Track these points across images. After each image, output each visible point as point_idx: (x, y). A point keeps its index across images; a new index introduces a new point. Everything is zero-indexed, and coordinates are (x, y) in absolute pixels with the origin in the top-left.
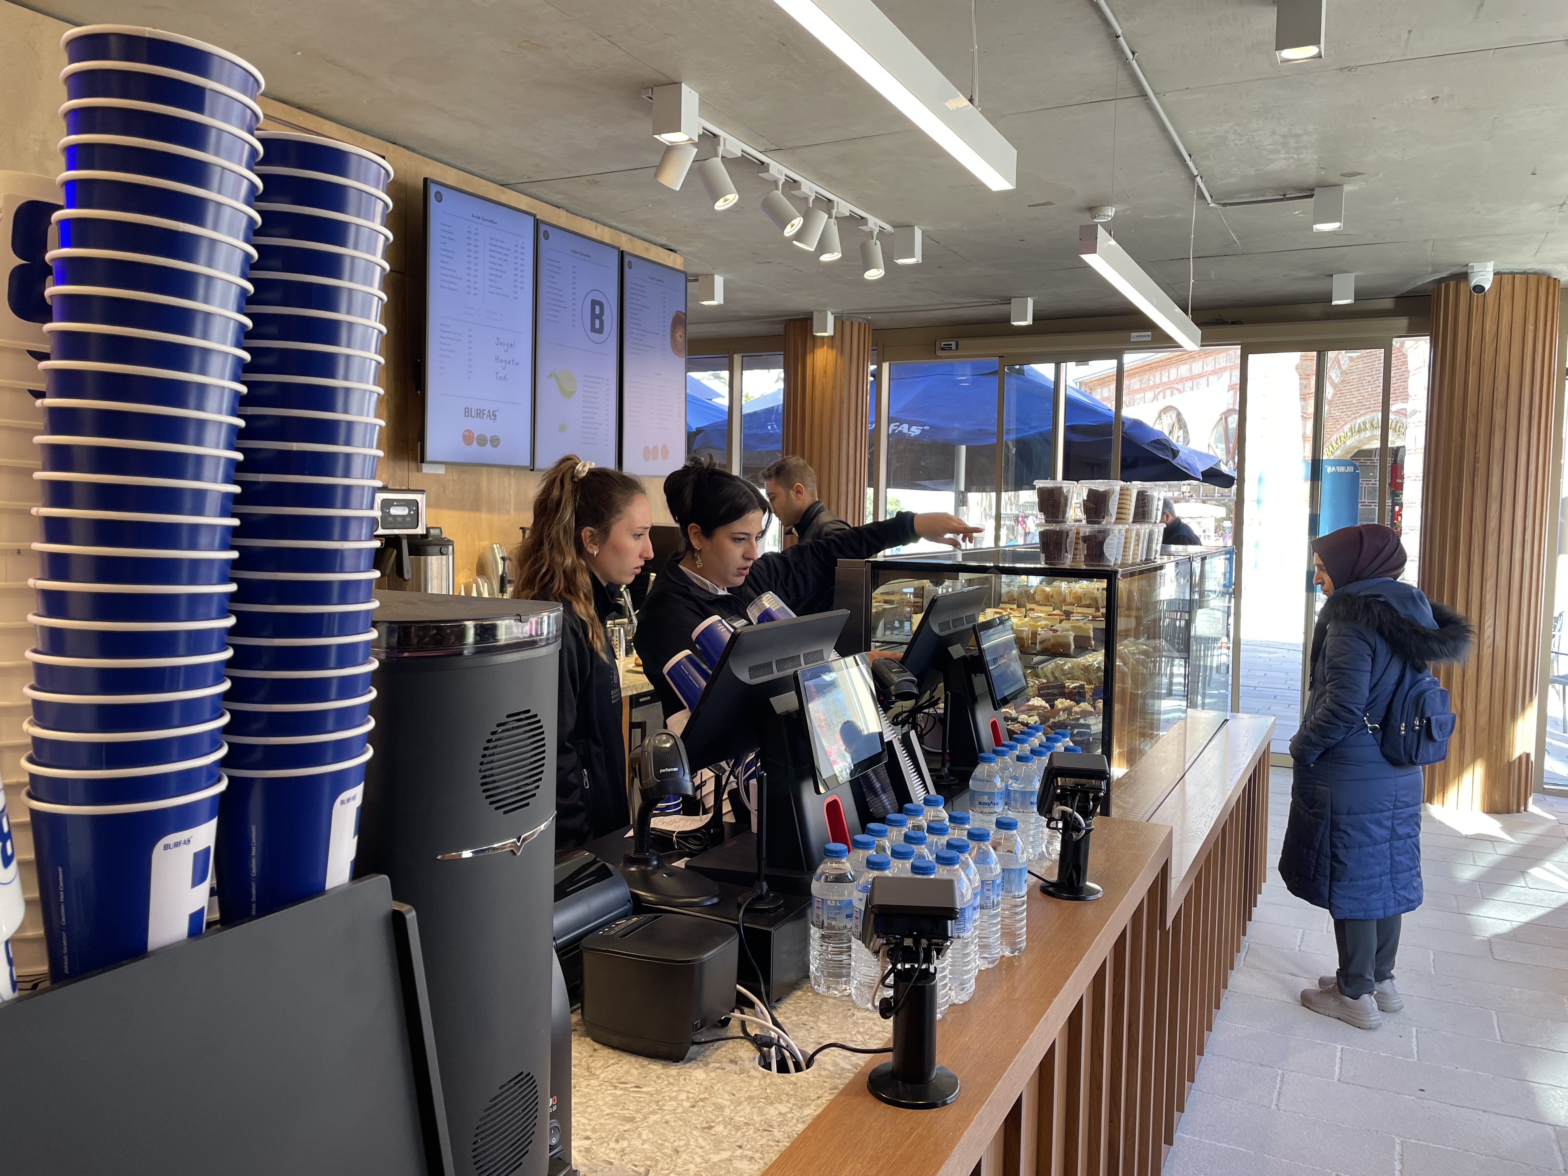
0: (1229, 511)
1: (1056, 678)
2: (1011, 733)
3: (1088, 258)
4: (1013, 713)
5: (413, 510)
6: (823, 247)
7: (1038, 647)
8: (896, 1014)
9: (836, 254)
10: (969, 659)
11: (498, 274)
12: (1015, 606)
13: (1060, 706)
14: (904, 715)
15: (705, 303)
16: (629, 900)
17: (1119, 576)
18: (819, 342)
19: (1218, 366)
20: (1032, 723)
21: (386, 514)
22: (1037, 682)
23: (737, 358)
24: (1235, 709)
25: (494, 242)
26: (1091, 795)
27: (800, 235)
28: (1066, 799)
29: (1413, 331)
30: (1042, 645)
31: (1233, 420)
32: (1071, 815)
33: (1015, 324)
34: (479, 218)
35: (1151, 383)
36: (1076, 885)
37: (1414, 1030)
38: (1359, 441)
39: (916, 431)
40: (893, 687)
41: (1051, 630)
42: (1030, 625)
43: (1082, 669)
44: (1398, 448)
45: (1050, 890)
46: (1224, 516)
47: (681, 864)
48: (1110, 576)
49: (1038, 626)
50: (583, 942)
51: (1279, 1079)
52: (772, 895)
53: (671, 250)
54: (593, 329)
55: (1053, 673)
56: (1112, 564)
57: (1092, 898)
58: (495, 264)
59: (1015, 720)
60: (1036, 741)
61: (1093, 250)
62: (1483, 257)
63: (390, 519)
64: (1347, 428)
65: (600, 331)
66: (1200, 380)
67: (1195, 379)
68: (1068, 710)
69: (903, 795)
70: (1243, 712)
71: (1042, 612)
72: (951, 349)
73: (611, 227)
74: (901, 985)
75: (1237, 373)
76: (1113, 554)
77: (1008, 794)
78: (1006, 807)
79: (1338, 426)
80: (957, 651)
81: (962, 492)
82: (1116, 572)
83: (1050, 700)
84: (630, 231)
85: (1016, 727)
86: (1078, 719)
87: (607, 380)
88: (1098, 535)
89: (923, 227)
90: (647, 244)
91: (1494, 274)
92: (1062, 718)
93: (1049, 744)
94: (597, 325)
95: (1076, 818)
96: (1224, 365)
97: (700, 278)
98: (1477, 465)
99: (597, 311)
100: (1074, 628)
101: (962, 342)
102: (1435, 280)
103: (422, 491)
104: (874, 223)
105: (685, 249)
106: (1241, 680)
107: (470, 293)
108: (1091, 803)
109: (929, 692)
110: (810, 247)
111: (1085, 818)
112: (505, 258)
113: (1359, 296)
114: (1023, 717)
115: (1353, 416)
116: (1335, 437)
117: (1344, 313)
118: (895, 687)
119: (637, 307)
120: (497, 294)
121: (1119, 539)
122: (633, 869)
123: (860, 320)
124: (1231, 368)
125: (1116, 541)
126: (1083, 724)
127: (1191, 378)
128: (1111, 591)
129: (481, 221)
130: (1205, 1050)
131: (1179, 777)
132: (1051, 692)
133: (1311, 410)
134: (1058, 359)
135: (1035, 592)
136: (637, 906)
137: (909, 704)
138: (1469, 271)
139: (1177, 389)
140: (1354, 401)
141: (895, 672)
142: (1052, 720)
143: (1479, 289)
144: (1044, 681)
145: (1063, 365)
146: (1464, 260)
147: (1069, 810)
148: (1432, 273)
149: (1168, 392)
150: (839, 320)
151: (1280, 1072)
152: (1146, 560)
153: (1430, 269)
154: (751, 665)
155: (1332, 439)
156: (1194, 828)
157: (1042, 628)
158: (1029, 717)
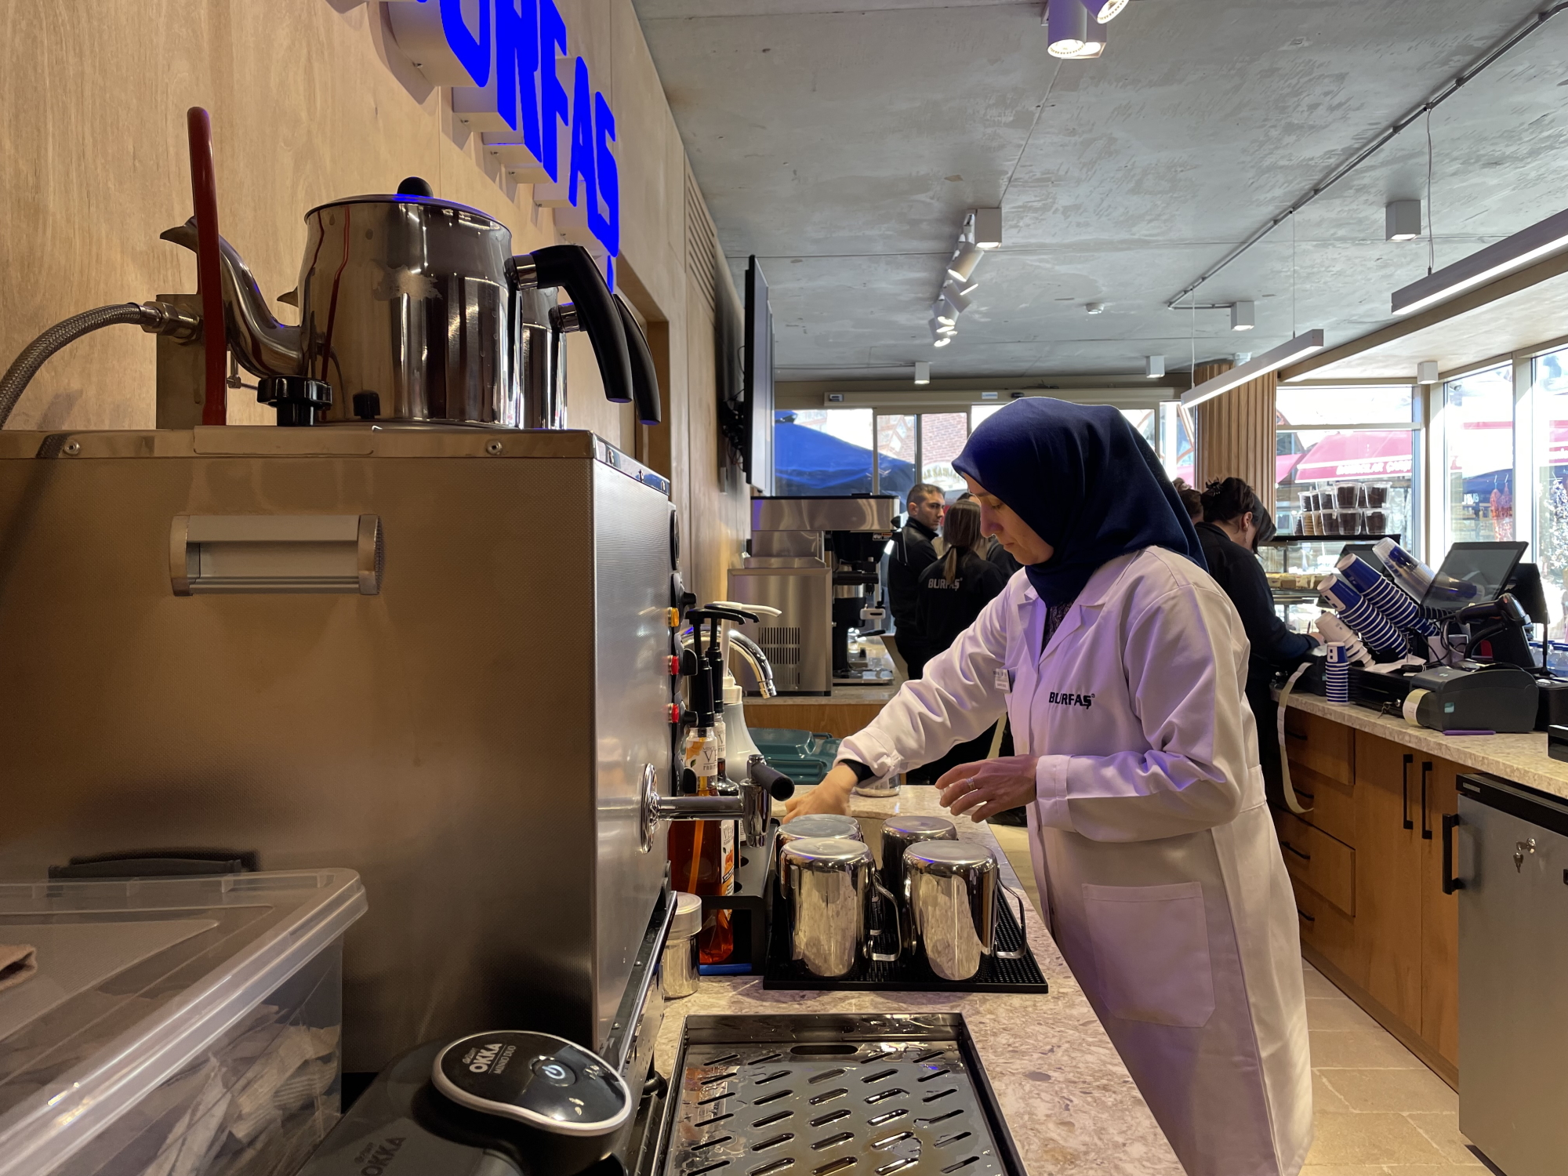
33: (918, 382)
72: (838, 400)
101: (846, 395)
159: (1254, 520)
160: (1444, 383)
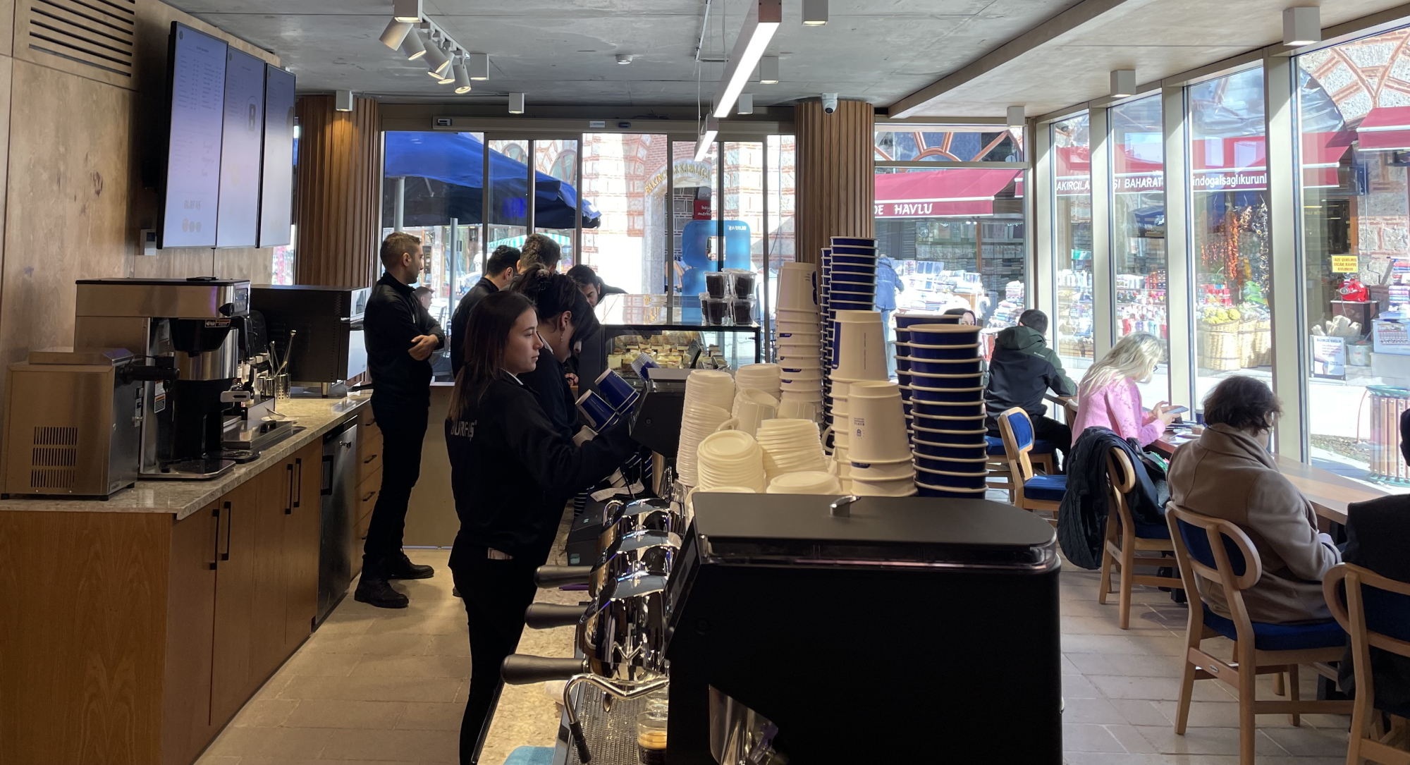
11: (207, 91)
18: (337, 115)
29: (782, 131)
33: (512, 111)
53: (272, 53)
58: (206, 84)
62: (832, 91)
72: (446, 125)
79: (656, 168)
82: (760, 328)
89: (491, 55)
91: (838, 101)
99: (252, 113)
101: (457, 120)
102: (798, 99)
104: (464, 53)
105: (284, 53)
112: (211, 78)
116: (653, 177)
119: (272, 107)
120: (206, 107)
123: (372, 99)
138: (822, 97)
143: (829, 110)
146: (819, 89)
148: (798, 96)
155: (651, 179)
159: (573, 320)
160: (1050, 124)
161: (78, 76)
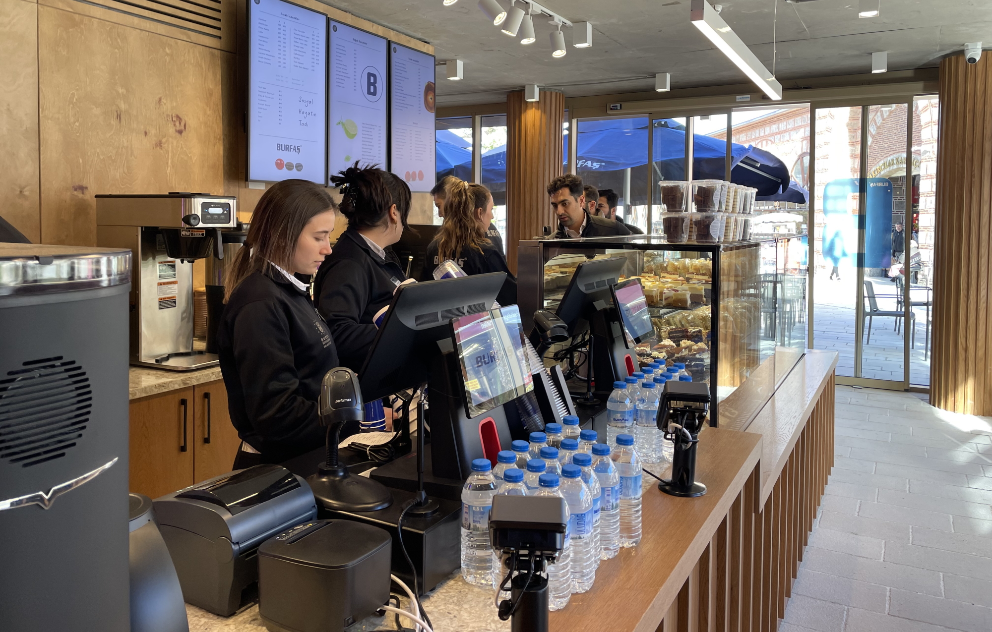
0: (805, 217)
1: (682, 325)
2: (642, 364)
3: (697, 23)
4: (648, 350)
5: (226, 211)
6: (522, 33)
7: (664, 302)
8: (513, 615)
9: (531, 39)
10: (609, 311)
11: (301, 53)
12: (652, 275)
13: (683, 345)
14: (564, 352)
15: (452, 79)
16: (314, 506)
17: (721, 249)
18: (530, 106)
19: (796, 125)
20: (662, 357)
21: (206, 213)
22: (669, 328)
23: (478, 118)
24: (811, 346)
25: (297, 32)
26: (697, 415)
27: (506, 25)
28: (677, 417)
29: (927, 91)
30: (667, 301)
31: (807, 159)
32: (680, 430)
33: (658, 90)
34: (286, 16)
35: (753, 137)
36: (686, 484)
37: (941, 574)
38: (890, 172)
39: (596, 166)
40: (549, 332)
41: (673, 290)
42: (659, 287)
43: (701, 319)
44: (915, 176)
45: (666, 488)
46: (802, 221)
47: (366, 474)
48: (715, 250)
49: (665, 287)
50: (260, 548)
51: (845, 613)
52: (430, 501)
53: (426, 42)
54: (369, 93)
55: (680, 322)
56: (717, 241)
57: (699, 494)
58: (298, 47)
59: (649, 355)
60: (661, 370)
61: (700, 17)
62: (974, 39)
63: (209, 216)
64: (881, 163)
65: (374, 94)
66: (785, 134)
67: (782, 133)
68: (689, 348)
69: (549, 416)
70: (817, 348)
71: (670, 278)
72: (617, 109)
73: (384, 26)
74: (517, 591)
75: (808, 129)
76: (717, 233)
77: (636, 413)
78: (635, 422)
79: (876, 162)
80: (600, 305)
81: (628, 205)
82: (719, 247)
83: (677, 341)
84: (397, 29)
85: (649, 361)
86: (695, 354)
87: (380, 127)
88: (705, 220)
89: (593, 23)
90: (408, 38)
91: (982, 51)
92: (683, 354)
93: (669, 374)
94: (372, 90)
95: (684, 432)
96: (801, 124)
97: (447, 62)
98: (973, 180)
99: (372, 80)
100: (691, 289)
101: (624, 105)
102: (942, 56)
103: (233, 197)
104: (558, 19)
105: (436, 42)
106: (815, 328)
107: (280, 66)
108: (697, 421)
109: (581, 335)
110: (512, 34)
111: (692, 432)
112: (305, 43)
113: (890, 69)
114: (655, 354)
115: (885, 156)
116: (874, 169)
117: (880, 80)
118: (551, 332)
119: (400, 78)
120: (300, 67)
121: (721, 223)
122: (324, 480)
123: (557, 91)
124: (804, 126)
125: (719, 224)
126: (698, 358)
127: (779, 133)
128: (715, 261)
129: (288, 18)
130: (791, 592)
131: (770, 395)
132: (679, 335)
133: (858, 151)
134: (689, 115)
135: (667, 266)
136: (322, 512)
137: (566, 344)
138: (965, 49)
139: (770, 140)
140: (886, 146)
141: (550, 320)
142: (676, 355)
143: (972, 60)
144: (674, 327)
145: (691, 118)
146: (961, 41)
147: (679, 426)
148: (941, 50)
149: (764, 142)
150: (542, 91)
151: (846, 608)
152: (742, 240)
153: (938, 48)
154: (417, 315)
155: (872, 171)
156: (781, 433)
157: (667, 289)
158: (660, 353)
161: (141, 30)
